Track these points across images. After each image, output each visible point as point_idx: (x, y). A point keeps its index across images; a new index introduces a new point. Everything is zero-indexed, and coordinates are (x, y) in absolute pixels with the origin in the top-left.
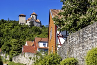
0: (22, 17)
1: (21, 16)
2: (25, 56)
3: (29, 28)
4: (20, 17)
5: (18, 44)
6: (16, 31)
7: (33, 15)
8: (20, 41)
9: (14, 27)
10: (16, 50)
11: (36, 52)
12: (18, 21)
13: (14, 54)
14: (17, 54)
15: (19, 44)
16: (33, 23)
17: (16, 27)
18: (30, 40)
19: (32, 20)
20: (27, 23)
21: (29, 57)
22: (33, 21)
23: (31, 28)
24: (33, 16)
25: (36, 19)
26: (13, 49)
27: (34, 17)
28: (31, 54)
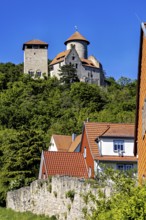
0: (33, 50)
1: (30, 46)
2: (50, 190)
3: (62, 89)
4: (29, 50)
5: (24, 146)
6: (13, 101)
7: (73, 43)
8: (32, 135)
9: (6, 88)
10: (18, 168)
11: (90, 175)
12: (22, 65)
13: (13, 182)
14: (23, 182)
15: (31, 145)
16: (74, 71)
17: (14, 87)
18: (66, 131)
19: (70, 60)
20: (51, 72)
21: (67, 190)
22: (74, 62)
23: (69, 87)
24: (73, 47)
25: (86, 56)
26: (8, 164)
27: (79, 47)
28: (72, 182)
